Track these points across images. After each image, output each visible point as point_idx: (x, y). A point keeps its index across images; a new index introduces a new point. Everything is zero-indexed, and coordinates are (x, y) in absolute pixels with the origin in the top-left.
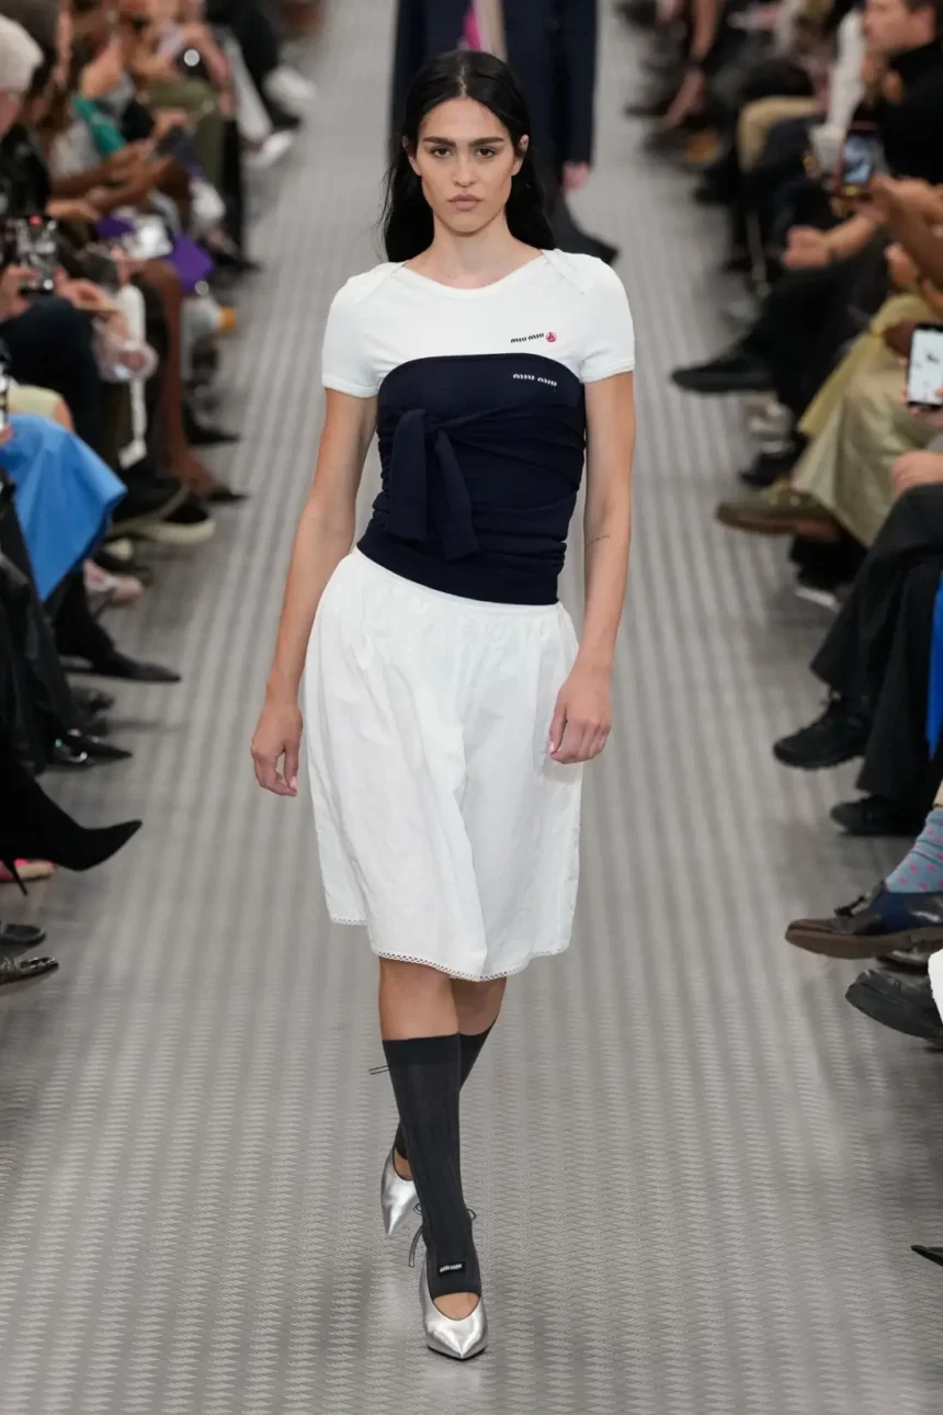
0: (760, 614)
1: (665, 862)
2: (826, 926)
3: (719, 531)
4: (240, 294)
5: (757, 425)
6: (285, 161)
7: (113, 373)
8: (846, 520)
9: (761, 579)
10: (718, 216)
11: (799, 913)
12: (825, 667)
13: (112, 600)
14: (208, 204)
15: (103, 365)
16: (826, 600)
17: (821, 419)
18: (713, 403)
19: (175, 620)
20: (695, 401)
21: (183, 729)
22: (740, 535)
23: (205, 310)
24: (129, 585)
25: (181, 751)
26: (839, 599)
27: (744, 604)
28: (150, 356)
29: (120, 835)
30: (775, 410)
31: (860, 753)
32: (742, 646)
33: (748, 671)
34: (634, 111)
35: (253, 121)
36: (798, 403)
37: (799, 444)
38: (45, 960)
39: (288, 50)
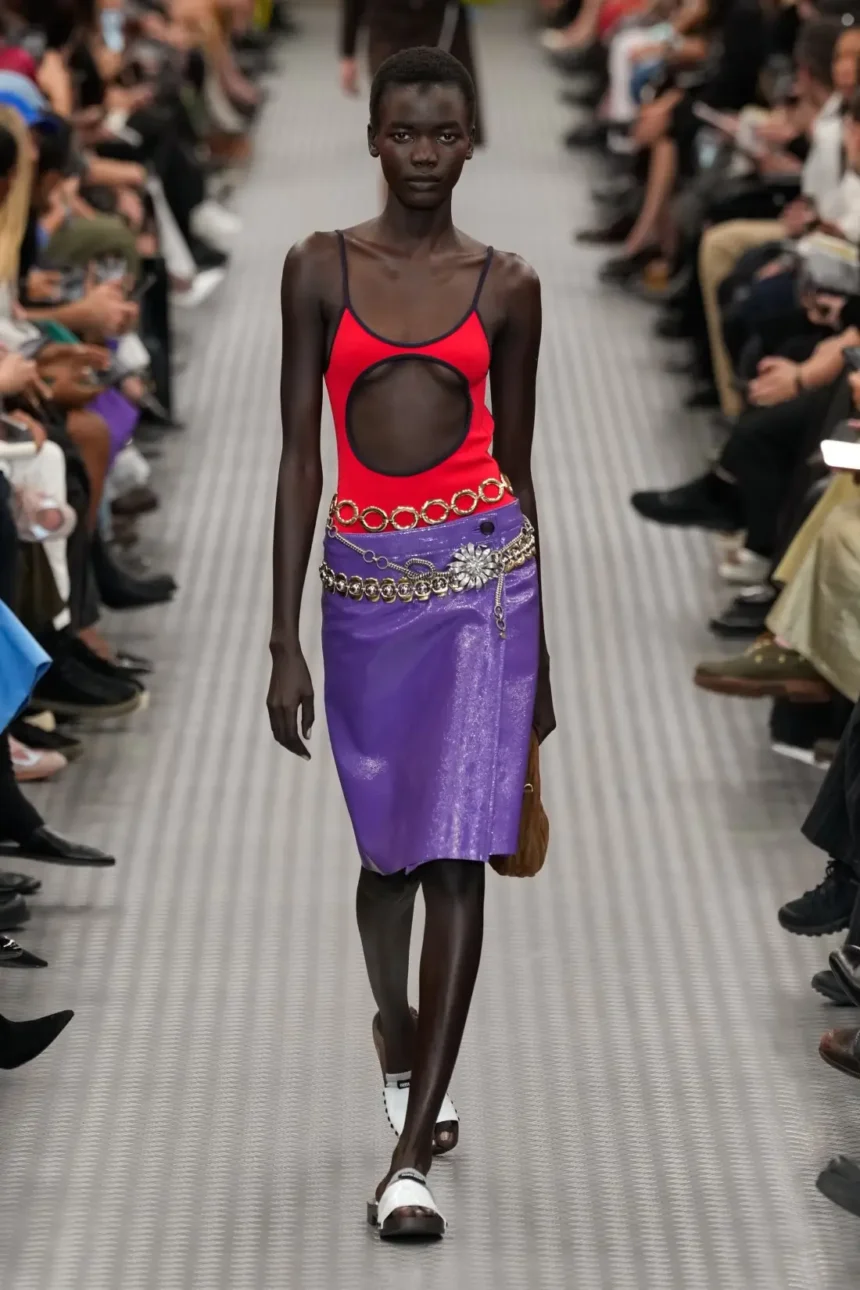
1: (638, 1045)
3: (689, 688)
4: (166, 444)
5: (727, 570)
6: (213, 301)
7: (32, 534)
8: (824, 668)
9: (735, 733)
10: (680, 351)
12: (818, 831)
13: (40, 779)
14: (133, 353)
15: (20, 525)
16: (806, 756)
21: (117, 910)
24: (56, 759)
25: (111, 942)
26: (819, 757)
27: (718, 763)
28: (70, 514)
30: (746, 556)
31: (845, 925)
32: (716, 809)
33: (723, 837)
34: (585, 238)
35: (178, 259)
39: (214, 183)
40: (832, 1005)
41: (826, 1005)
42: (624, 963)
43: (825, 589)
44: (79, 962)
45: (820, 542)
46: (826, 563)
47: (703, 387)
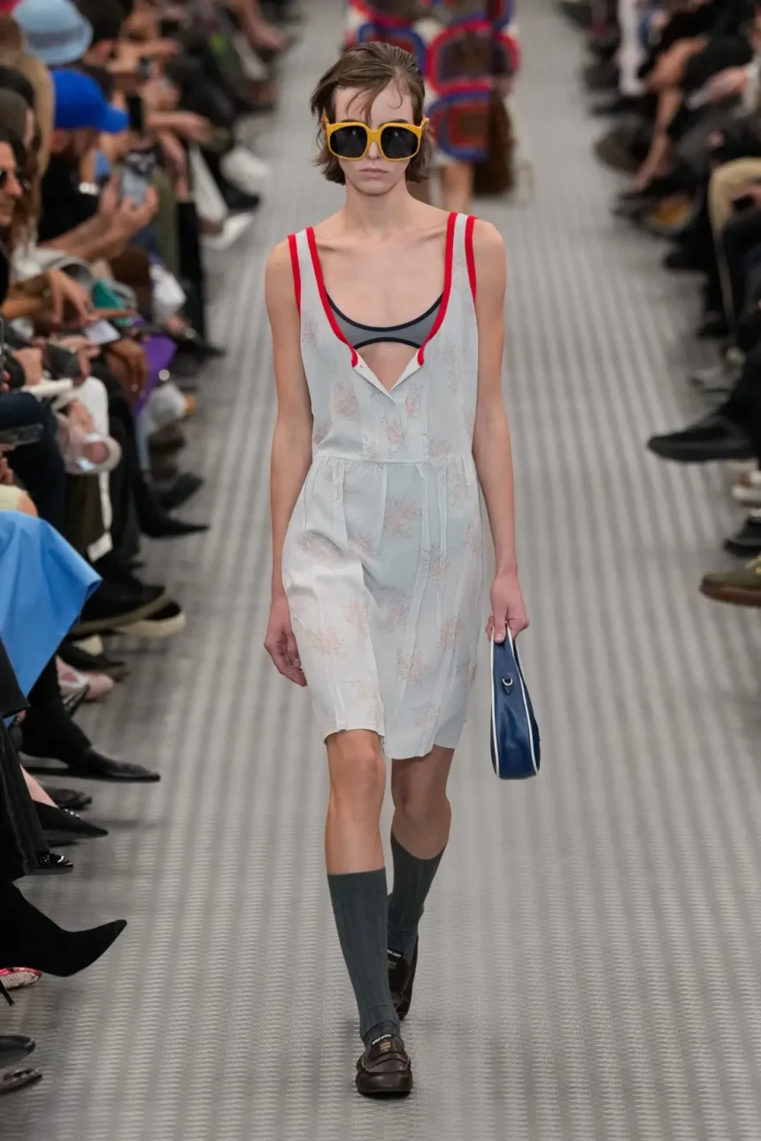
3: (706, 603)
4: (202, 380)
5: (740, 492)
7: (78, 467)
10: (692, 280)
13: (85, 698)
14: (169, 291)
15: (67, 458)
19: (152, 713)
21: (164, 824)
22: (729, 609)
24: (102, 681)
27: (735, 673)
28: (114, 446)
29: (105, 936)
32: (735, 719)
33: (741, 744)
35: (210, 204)
38: (28, 1072)
39: (244, 130)
42: (650, 867)
47: (714, 317)
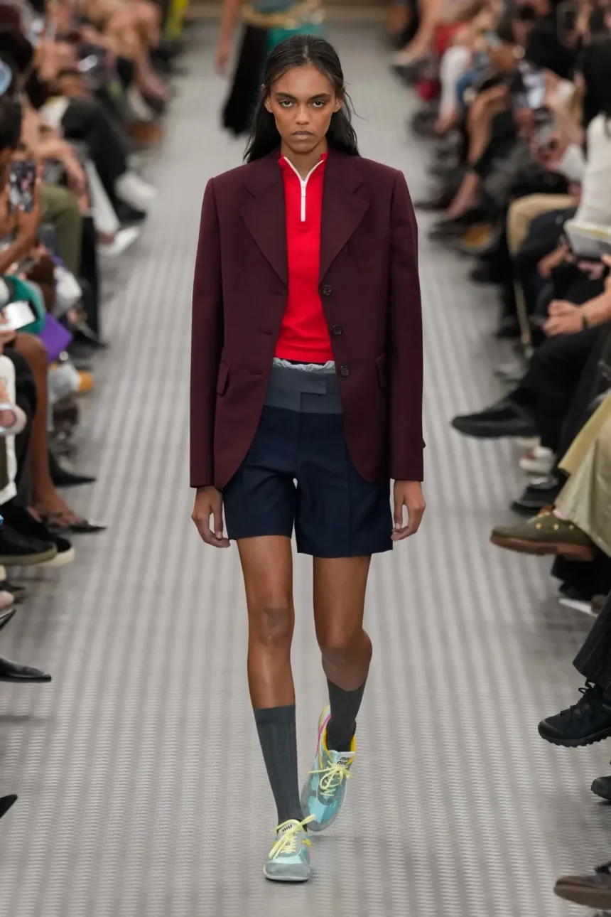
0: (529, 619)
1: (453, 830)
2: (587, 882)
3: (495, 550)
4: (95, 360)
5: (525, 464)
6: (132, 250)
8: (599, 541)
9: (530, 591)
10: (491, 291)
11: (566, 872)
12: (585, 663)
14: (68, 287)
16: (585, 608)
17: (578, 459)
18: (488, 443)
19: (43, 632)
20: (473, 442)
21: (51, 721)
22: (512, 555)
23: (67, 375)
25: (47, 742)
26: (595, 607)
27: (517, 612)
28: (21, 415)
30: (542, 452)
32: (515, 647)
33: (519, 666)
35: (105, 219)
36: (558, 445)
37: (561, 478)
39: (134, 161)
40: (604, 804)
41: (599, 803)
43: (600, 479)
44: (22, 759)
45: (597, 443)
46: (601, 461)
47: (509, 322)
